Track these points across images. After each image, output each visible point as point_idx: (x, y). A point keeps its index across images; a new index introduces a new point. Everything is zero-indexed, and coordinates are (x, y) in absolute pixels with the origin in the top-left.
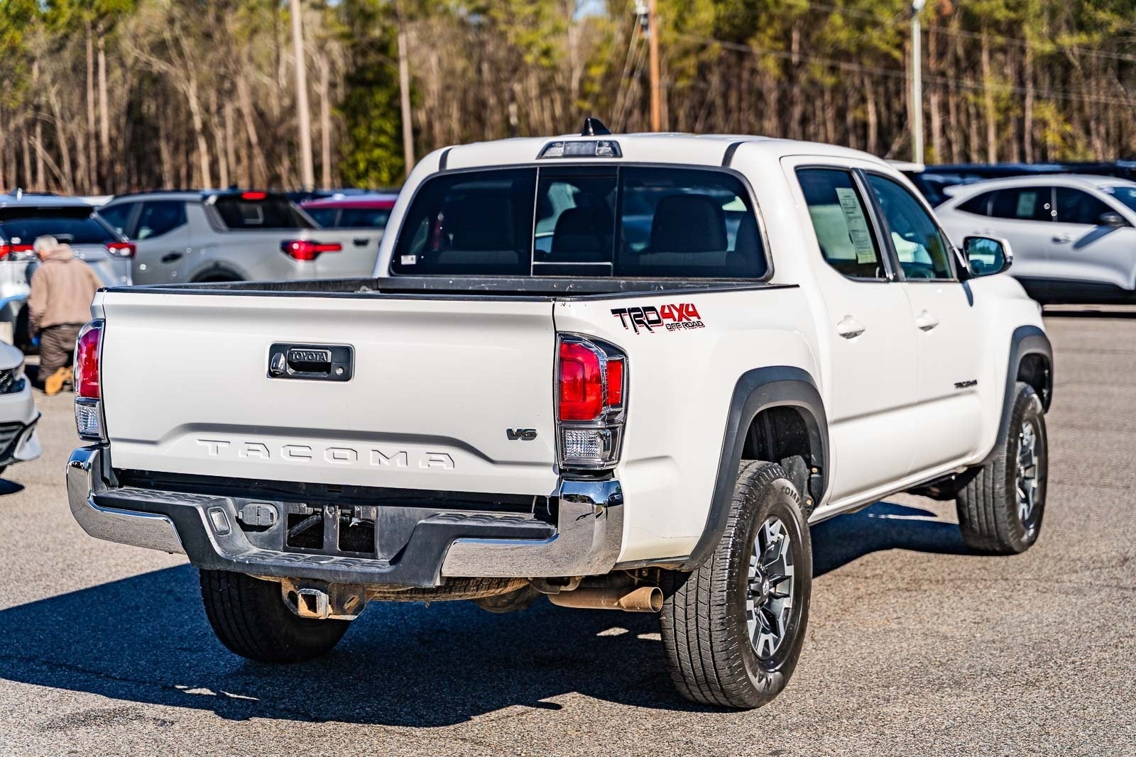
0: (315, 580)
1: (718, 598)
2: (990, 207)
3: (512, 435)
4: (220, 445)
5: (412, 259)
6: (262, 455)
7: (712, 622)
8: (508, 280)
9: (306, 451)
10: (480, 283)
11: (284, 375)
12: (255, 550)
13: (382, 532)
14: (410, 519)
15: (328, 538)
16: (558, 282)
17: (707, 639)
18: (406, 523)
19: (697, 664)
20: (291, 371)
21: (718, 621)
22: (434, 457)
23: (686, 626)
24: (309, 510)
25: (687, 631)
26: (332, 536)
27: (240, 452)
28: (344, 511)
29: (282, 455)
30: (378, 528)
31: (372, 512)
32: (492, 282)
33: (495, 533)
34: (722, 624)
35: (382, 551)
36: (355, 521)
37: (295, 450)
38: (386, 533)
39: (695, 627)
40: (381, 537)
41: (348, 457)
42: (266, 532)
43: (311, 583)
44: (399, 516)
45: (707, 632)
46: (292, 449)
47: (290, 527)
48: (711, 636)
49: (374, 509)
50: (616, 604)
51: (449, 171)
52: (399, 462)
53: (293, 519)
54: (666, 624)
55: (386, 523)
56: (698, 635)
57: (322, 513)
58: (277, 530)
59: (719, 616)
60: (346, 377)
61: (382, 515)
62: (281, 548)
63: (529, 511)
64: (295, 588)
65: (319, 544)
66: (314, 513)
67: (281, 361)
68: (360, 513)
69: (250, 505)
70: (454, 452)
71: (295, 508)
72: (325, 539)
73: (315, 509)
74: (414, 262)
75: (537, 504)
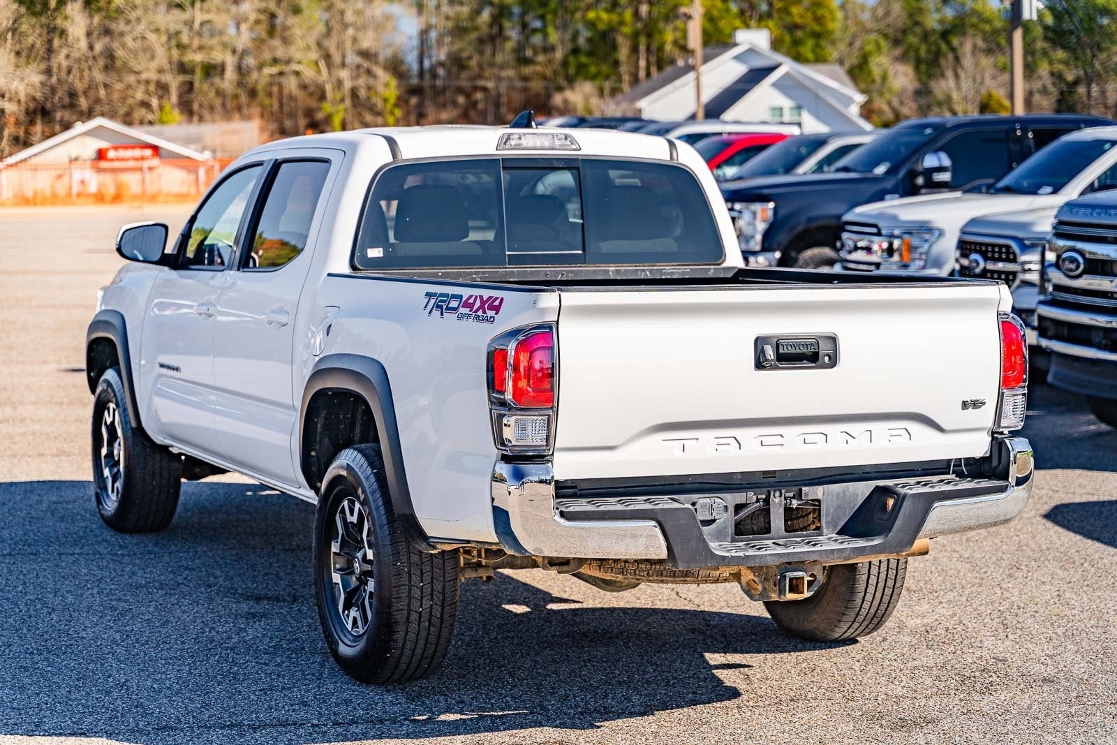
3: (965, 405)
4: (686, 442)
5: (379, 251)
6: (731, 449)
9: (778, 440)
11: (773, 367)
13: (828, 509)
14: (853, 494)
15: (775, 523)
18: (849, 498)
20: (778, 363)
22: (894, 432)
23: (880, 569)
24: (753, 498)
25: (879, 573)
26: (777, 520)
27: (708, 447)
28: (788, 495)
29: (752, 446)
30: (824, 507)
31: (818, 492)
35: (827, 528)
36: (797, 503)
37: (766, 440)
38: (832, 510)
40: (827, 515)
41: (818, 441)
42: (714, 526)
44: (844, 492)
45: (895, 571)
46: (762, 438)
47: (735, 517)
49: (821, 488)
51: (406, 161)
52: (864, 440)
53: (739, 508)
54: (861, 570)
55: (832, 500)
57: (767, 501)
58: (724, 522)
60: (832, 364)
61: (828, 493)
62: (729, 539)
63: (948, 473)
64: (755, 575)
65: (767, 530)
66: (758, 501)
67: (770, 352)
68: (807, 495)
69: (701, 501)
70: (911, 426)
71: (740, 498)
72: (772, 524)
73: (759, 497)
74: (381, 255)
75: (954, 466)
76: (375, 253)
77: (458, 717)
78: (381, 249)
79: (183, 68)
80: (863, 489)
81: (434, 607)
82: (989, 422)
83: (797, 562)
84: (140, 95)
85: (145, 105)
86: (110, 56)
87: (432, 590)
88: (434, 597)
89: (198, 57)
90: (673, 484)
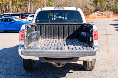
7: (93, 61)
48: (93, 63)
54: (88, 62)
79: (107, 7)
84: (104, 9)
85: (104, 10)
86: (101, 6)
89: (109, 6)
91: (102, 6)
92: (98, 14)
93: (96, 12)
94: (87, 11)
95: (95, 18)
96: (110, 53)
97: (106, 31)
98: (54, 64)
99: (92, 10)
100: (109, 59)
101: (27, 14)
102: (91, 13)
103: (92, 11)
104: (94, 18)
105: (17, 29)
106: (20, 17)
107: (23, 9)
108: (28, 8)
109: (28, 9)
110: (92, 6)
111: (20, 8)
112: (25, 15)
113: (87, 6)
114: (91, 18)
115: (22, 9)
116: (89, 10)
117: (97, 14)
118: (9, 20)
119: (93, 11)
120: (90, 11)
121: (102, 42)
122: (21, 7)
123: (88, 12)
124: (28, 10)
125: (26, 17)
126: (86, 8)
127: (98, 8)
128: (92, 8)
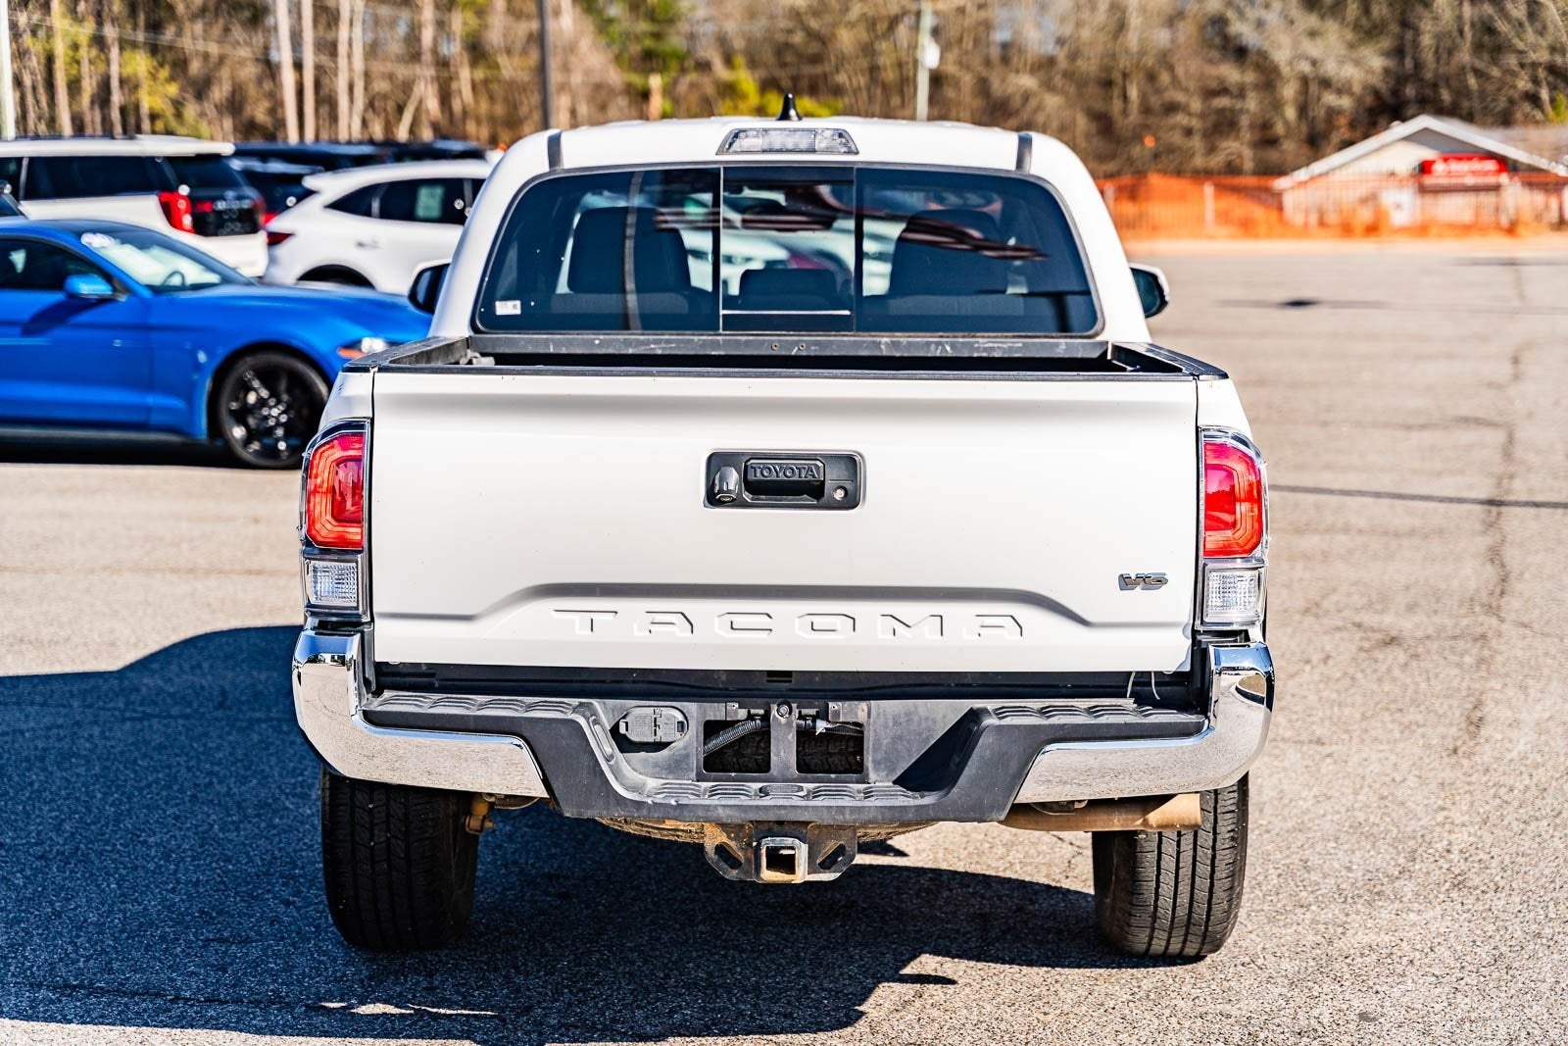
0: (780, 823)
1: (1229, 802)
2: (376, 205)
3: (1126, 582)
4: (595, 616)
5: (515, 307)
6: (680, 629)
7: (1219, 837)
8: (696, 338)
9: (763, 621)
10: (647, 343)
11: (737, 503)
12: (652, 783)
13: (876, 740)
14: (927, 719)
15: (778, 755)
16: (780, 341)
17: (1209, 862)
18: (919, 725)
19: (1184, 899)
20: (747, 497)
21: (1228, 835)
22: (987, 620)
23: (1179, 845)
24: (742, 714)
25: (1178, 853)
26: (784, 751)
27: (635, 626)
28: (805, 711)
29: (717, 630)
30: (868, 734)
31: (859, 711)
32: (668, 342)
33: (1113, 732)
34: (1233, 839)
35: (876, 769)
36: (821, 726)
37: (739, 621)
38: (885, 742)
39: (1191, 846)
40: (875, 750)
41: (838, 627)
42: (665, 752)
43: (776, 828)
44: (908, 714)
45: (1210, 852)
46: (733, 618)
47: (706, 742)
48: (1214, 857)
49: (864, 705)
50: (1140, 821)
51: (569, 170)
52: (928, 632)
53: (711, 728)
54: (1145, 844)
55: (886, 726)
56: (1194, 857)
57: (766, 717)
58: (685, 748)
59: (1229, 828)
60: (851, 502)
61: (878, 714)
62: (693, 775)
63: (1124, 696)
64: (729, 837)
65: (763, 766)
66: (751, 717)
67: (733, 479)
68: (837, 713)
69: (638, 711)
70: (1023, 612)
71: (717, 711)
72: (773, 758)
73: (753, 711)
74: (518, 311)
75: (1134, 684)
76: (507, 308)
77: (391, 1009)
78: (518, 303)
80: (947, 712)
81: (393, 841)
82: (1184, 612)
83: (794, 823)
84: (1523, 84)
85: (1531, 98)
86: (1487, 30)
87: (388, 815)
88: (392, 826)
90: (603, 682)
91: (1502, 26)
92: (1425, 168)
93: (1399, 129)
94: (1252, 103)
95: (1372, 229)
96: (1486, 754)
97: (1507, 454)
98: (721, 849)
99: (1330, 99)
100: (1462, 838)
101: (277, 167)
102: (1316, 142)
103: (1332, 113)
104: (1346, 230)
105: (151, 400)
106: (173, 218)
107: (195, 67)
108: (284, 56)
109: (270, 69)
110: (1332, 27)
111: (154, 49)
112: (252, 177)
113: (1242, 30)
114: (1303, 232)
115: (180, 65)
116: (1289, 91)
117: (1409, 157)
118: (19, 258)
119: (1346, 103)
120: (1303, 110)
121: (1411, 608)
122: (169, 34)
123: (1266, 126)
124: (288, 77)
125: (277, 207)
126: (1240, 53)
127: (1428, 57)
128: (1330, 68)
